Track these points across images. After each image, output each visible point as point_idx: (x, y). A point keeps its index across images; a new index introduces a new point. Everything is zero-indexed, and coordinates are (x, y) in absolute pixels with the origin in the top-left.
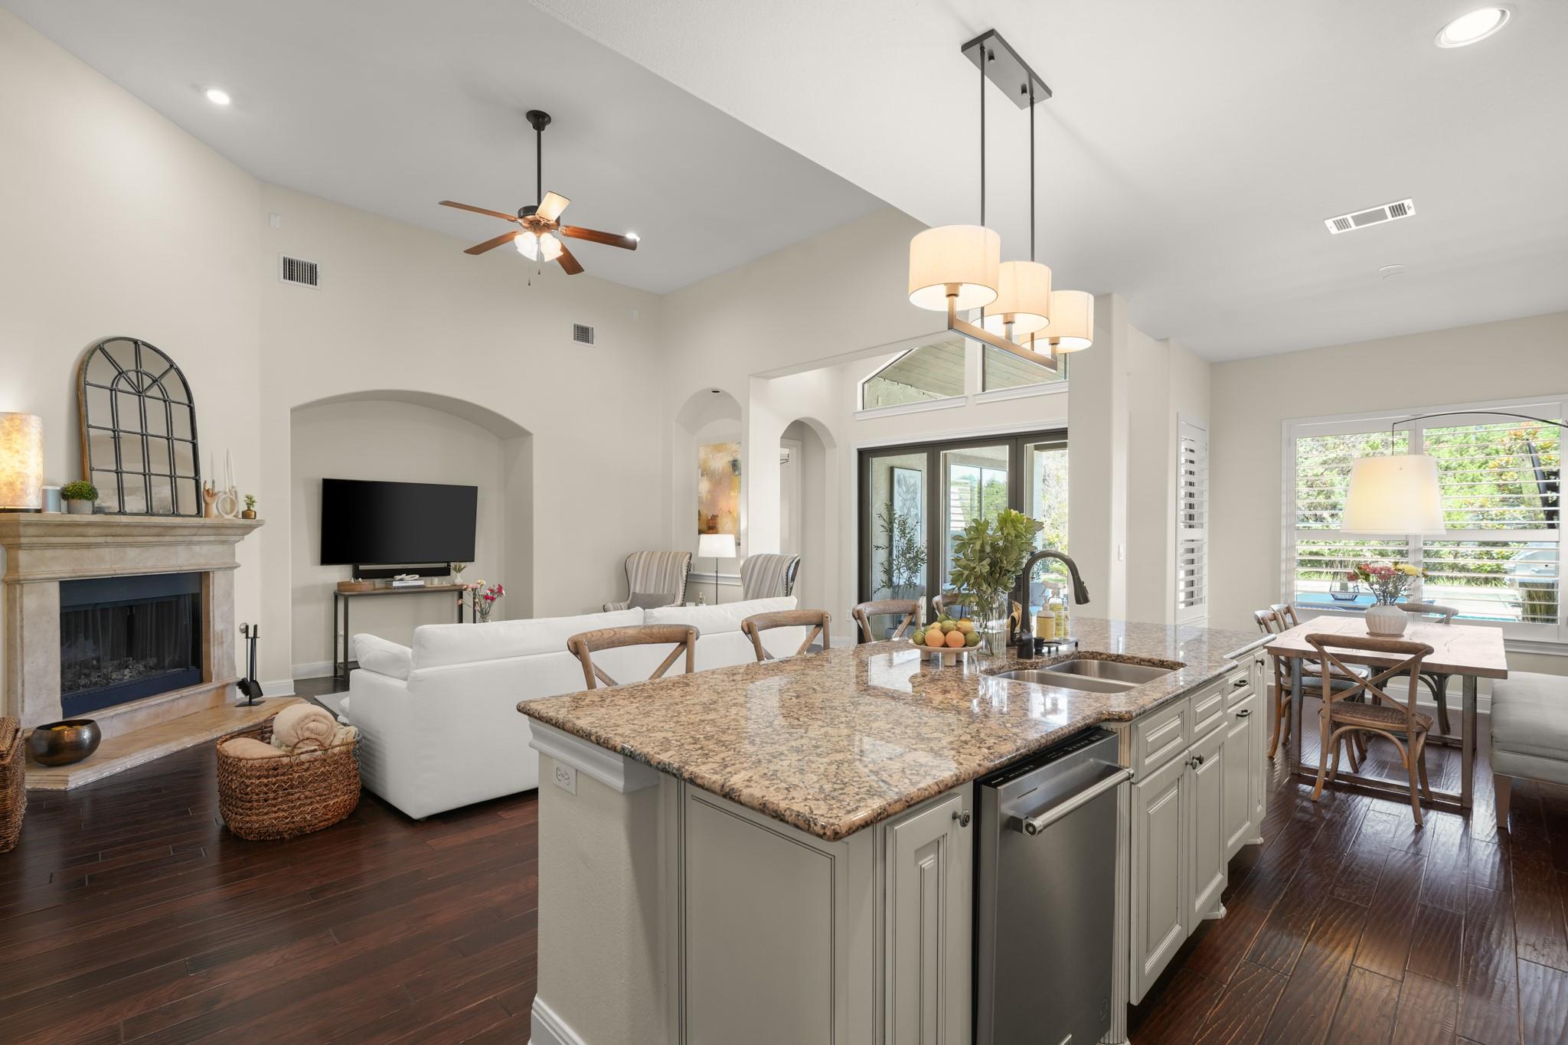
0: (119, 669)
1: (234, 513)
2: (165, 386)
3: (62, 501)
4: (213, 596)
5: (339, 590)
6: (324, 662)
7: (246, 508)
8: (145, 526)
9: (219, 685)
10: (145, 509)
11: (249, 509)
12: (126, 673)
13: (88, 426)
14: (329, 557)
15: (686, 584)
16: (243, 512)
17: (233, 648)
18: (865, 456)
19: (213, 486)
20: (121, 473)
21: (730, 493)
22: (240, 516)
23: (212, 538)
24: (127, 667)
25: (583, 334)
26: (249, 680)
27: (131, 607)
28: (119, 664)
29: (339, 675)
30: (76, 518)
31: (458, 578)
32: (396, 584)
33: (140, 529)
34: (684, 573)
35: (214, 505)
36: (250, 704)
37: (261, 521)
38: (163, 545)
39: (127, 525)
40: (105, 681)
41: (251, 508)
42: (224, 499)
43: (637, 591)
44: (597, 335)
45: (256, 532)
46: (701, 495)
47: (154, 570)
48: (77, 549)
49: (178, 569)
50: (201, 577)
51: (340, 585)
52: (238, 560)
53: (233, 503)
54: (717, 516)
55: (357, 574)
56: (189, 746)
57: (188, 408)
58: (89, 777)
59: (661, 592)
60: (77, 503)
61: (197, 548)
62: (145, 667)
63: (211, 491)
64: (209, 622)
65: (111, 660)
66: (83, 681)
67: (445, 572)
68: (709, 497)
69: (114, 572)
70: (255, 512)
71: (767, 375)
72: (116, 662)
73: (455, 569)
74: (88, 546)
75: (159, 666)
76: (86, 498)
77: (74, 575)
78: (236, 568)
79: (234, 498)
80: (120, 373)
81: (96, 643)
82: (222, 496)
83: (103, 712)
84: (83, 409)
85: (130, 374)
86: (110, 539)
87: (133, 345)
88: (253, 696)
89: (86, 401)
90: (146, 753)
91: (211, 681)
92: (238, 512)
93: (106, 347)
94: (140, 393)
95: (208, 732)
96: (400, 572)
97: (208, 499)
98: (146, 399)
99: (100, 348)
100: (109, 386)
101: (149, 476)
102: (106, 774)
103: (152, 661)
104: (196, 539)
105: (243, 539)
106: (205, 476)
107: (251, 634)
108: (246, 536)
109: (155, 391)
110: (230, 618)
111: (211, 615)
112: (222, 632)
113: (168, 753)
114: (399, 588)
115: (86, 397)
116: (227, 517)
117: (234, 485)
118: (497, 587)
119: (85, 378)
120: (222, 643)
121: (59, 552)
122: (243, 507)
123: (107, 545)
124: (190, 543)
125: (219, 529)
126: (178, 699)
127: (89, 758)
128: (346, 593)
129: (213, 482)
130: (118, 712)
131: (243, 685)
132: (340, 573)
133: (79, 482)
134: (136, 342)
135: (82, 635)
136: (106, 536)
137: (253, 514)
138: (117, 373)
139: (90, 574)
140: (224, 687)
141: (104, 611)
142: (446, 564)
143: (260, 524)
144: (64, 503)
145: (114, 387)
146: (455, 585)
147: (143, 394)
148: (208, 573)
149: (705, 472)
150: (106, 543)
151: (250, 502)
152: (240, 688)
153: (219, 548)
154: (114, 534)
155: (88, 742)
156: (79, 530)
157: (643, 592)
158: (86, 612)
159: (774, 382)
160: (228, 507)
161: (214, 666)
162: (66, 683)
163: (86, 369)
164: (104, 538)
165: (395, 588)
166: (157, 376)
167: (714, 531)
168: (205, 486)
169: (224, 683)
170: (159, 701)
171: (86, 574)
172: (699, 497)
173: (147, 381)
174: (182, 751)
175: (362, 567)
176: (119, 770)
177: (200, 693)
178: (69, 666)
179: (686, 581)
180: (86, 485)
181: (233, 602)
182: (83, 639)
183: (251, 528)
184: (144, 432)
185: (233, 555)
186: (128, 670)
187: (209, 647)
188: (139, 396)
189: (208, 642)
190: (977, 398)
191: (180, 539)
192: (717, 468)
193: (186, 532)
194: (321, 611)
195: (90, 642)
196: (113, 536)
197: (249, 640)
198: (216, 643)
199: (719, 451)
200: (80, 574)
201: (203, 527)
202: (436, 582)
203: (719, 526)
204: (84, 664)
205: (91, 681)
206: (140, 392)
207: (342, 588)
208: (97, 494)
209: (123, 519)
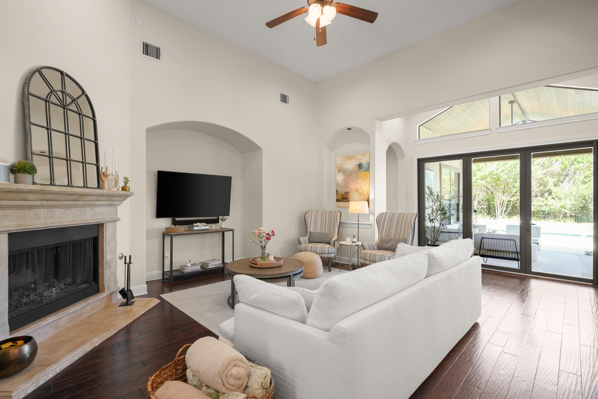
0: (49, 288)
1: (117, 188)
2: (79, 104)
3: (11, 174)
4: (106, 238)
5: (166, 232)
6: (157, 271)
7: (124, 185)
8: (68, 194)
9: (109, 293)
10: (67, 183)
11: (125, 185)
12: (53, 291)
13: (30, 122)
14: (160, 213)
15: (339, 227)
16: (122, 187)
17: (116, 270)
18: (421, 163)
19: (107, 171)
20: (52, 158)
21: (357, 181)
22: (120, 189)
23: (106, 203)
24: (54, 287)
25: (284, 99)
26: (126, 289)
27: (57, 248)
28: (48, 286)
29: (165, 278)
30: (21, 186)
31: (223, 224)
32: (195, 228)
33: (64, 196)
34: (339, 222)
35: (107, 182)
36: (127, 304)
37: (132, 192)
38: (78, 207)
39: (56, 193)
40: (39, 298)
41: (127, 185)
42: (112, 179)
43: (312, 231)
44: (290, 99)
45: (128, 200)
46: (338, 182)
47: (72, 223)
48: (22, 209)
49: (87, 222)
50: (99, 227)
51: (167, 229)
52: (119, 216)
53: (116, 181)
54: (348, 192)
55: (175, 223)
56: (97, 345)
57: (92, 121)
58: (28, 389)
59: (324, 231)
60: (21, 176)
61: (97, 209)
62: (65, 284)
63: (105, 173)
64: (103, 254)
65: (44, 282)
66: (25, 300)
67: (216, 221)
68: (343, 183)
69: (47, 226)
70: (129, 187)
71: (382, 119)
72: (46, 284)
73: (222, 220)
74: (29, 207)
75: (74, 282)
76: (29, 173)
77: (19, 228)
78: (118, 221)
79: (117, 178)
80: (52, 91)
81: (34, 270)
82: (110, 177)
83: (38, 324)
84: (27, 111)
85: (58, 93)
86: (44, 203)
87: (60, 75)
88: (129, 299)
89: (29, 105)
90: (70, 357)
91: (104, 291)
92: (119, 188)
93: (43, 71)
94: (64, 107)
95: (108, 332)
96: (196, 221)
97: (103, 178)
98: (68, 111)
99: (39, 71)
100: (45, 97)
101: (70, 161)
102: (42, 382)
103: (69, 280)
104: (97, 203)
105: (122, 203)
106: (102, 164)
107: (128, 261)
108: (123, 202)
109: (73, 107)
110: (114, 252)
111: (105, 250)
112: (110, 260)
113: (85, 353)
114: (197, 230)
115: (29, 102)
116: (113, 189)
117: (117, 171)
118: (271, 232)
119: (28, 89)
120: (110, 267)
121: (8, 212)
122: (121, 184)
123: (42, 206)
124: (94, 206)
125: (110, 197)
126: (86, 306)
127: (29, 367)
128: (172, 234)
129: (107, 168)
130: (49, 322)
131: (123, 293)
132: (165, 223)
133: (23, 161)
134: (62, 73)
135: (24, 266)
136: (42, 200)
137: (128, 188)
138: (50, 91)
139: (30, 227)
140: (111, 294)
141: (39, 251)
142: (217, 217)
143: (131, 194)
144: (12, 176)
145: (48, 99)
146: (221, 228)
147: (66, 107)
148: (102, 225)
149: (341, 170)
150: (42, 205)
151: (126, 181)
152: (121, 294)
153: (109, 209)
154: (47, 199)
155: (28, 356)
156: (22, 196)
157: (314, 232)
158: (27, 253)
159: (385, 123)
160: (113, 184)
161: (106, 281)
162: (13, 303)
163: (29, 83)
164: (40, 202)
165: (195, 230)
166: (75, 97)
167: (347, 200)
168: (102, 170)
169: (112, 292)
170: (74, 310)
171: (28, 227)
172: (337, 183)
173: (69, 100)
174: (93, 349)
175: (177, 219)
176: (51, 376)
177: (99, 300)
178: (15, 291)
179: (339, 225)
180: (28, 163)
181: (116, 242)
182: (25, 268)
183: (127, 196)
184: (67, 132)
185: (116, 213)
186: (54, 288)
187: (103, 270)
188: (64, 108)
189: (103, 267)
190: (498, 129)
191: (88, 203)
192: (348, 168)
193: (91, 198)
194: (157, 242)
195: (30, 271)
196: (47, 200)
197: (127, 265)
198: (107, 267)
199: (350, 160)
200: (23, 227)
201: (102, 195)
202: (214, 226)
203: (350, 198)
204: (26, 288)
205: (30, 300)
206: (64, 105)
207: (169, 231)
208: (36, 171)
209: (54, 188)
